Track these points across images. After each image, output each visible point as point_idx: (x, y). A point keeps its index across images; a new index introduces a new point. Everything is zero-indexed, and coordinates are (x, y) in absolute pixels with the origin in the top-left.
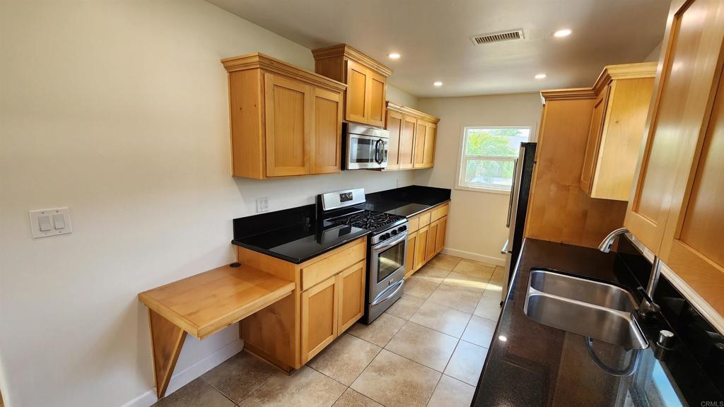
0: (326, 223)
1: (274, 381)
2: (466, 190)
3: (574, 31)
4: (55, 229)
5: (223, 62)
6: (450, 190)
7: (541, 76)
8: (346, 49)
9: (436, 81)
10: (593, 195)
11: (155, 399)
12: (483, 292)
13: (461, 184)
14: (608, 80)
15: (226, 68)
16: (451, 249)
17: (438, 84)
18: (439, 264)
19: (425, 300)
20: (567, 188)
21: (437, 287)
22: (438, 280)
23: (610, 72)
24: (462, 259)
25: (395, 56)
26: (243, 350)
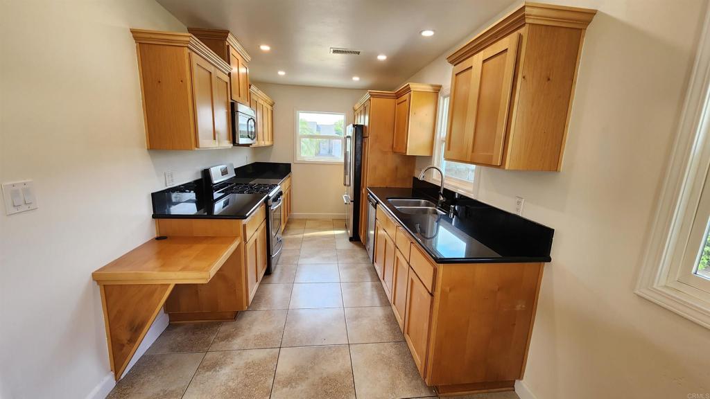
0: (216, 195)
1: (225, 329)
2: (304, 164)
3: (388, 58)
4: (14, 206)
5: (133, 31)
6: (290, 164)
7: (356, 79)
8: (230, 36)
9: (281, 70)
10: (408, 154)
11: (114, 383)
12: (334, 236)
13: (299, 159)
14: (408, 89)
15: (135, 38)
16: (296, 214)
17: (281, 73)
18: (292, 226)
19: (300, 250)
20: (385, 153)
21: (303, 240)
22: (300, 236)
23: (410, 86)
24: (307, 219)
25: (265, 48)
26: (170, 324)
